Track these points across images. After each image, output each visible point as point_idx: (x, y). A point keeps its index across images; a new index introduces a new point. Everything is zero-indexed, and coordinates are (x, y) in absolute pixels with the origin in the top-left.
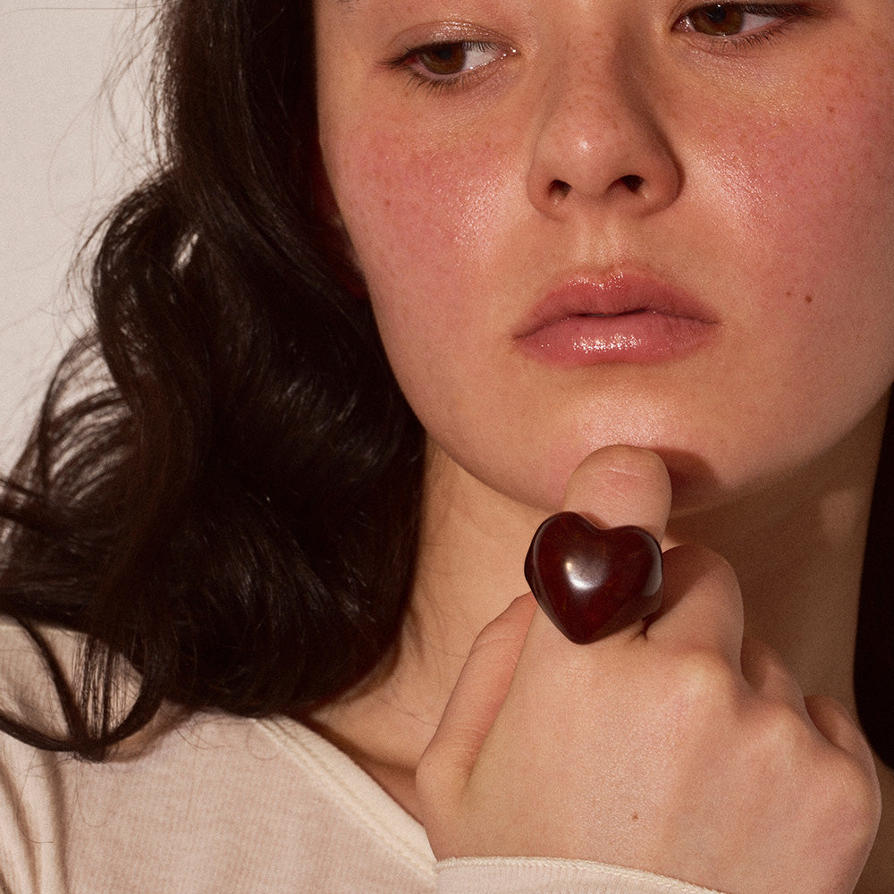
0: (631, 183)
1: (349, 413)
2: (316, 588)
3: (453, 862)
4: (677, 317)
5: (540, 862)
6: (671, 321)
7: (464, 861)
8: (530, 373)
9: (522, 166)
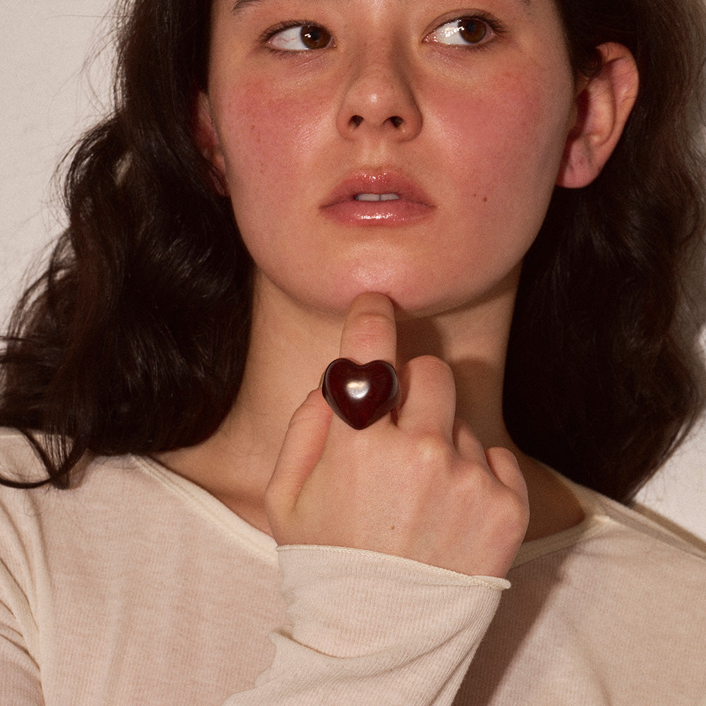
0: (395, 121)
1: (205, 259)
2: (179, 361)
3: (287, 547)
4: (413, 202)
5: (340, 549)
6: (410, 204)
7: (295, 547)
8: (327, 229)
9: (333, 110)
